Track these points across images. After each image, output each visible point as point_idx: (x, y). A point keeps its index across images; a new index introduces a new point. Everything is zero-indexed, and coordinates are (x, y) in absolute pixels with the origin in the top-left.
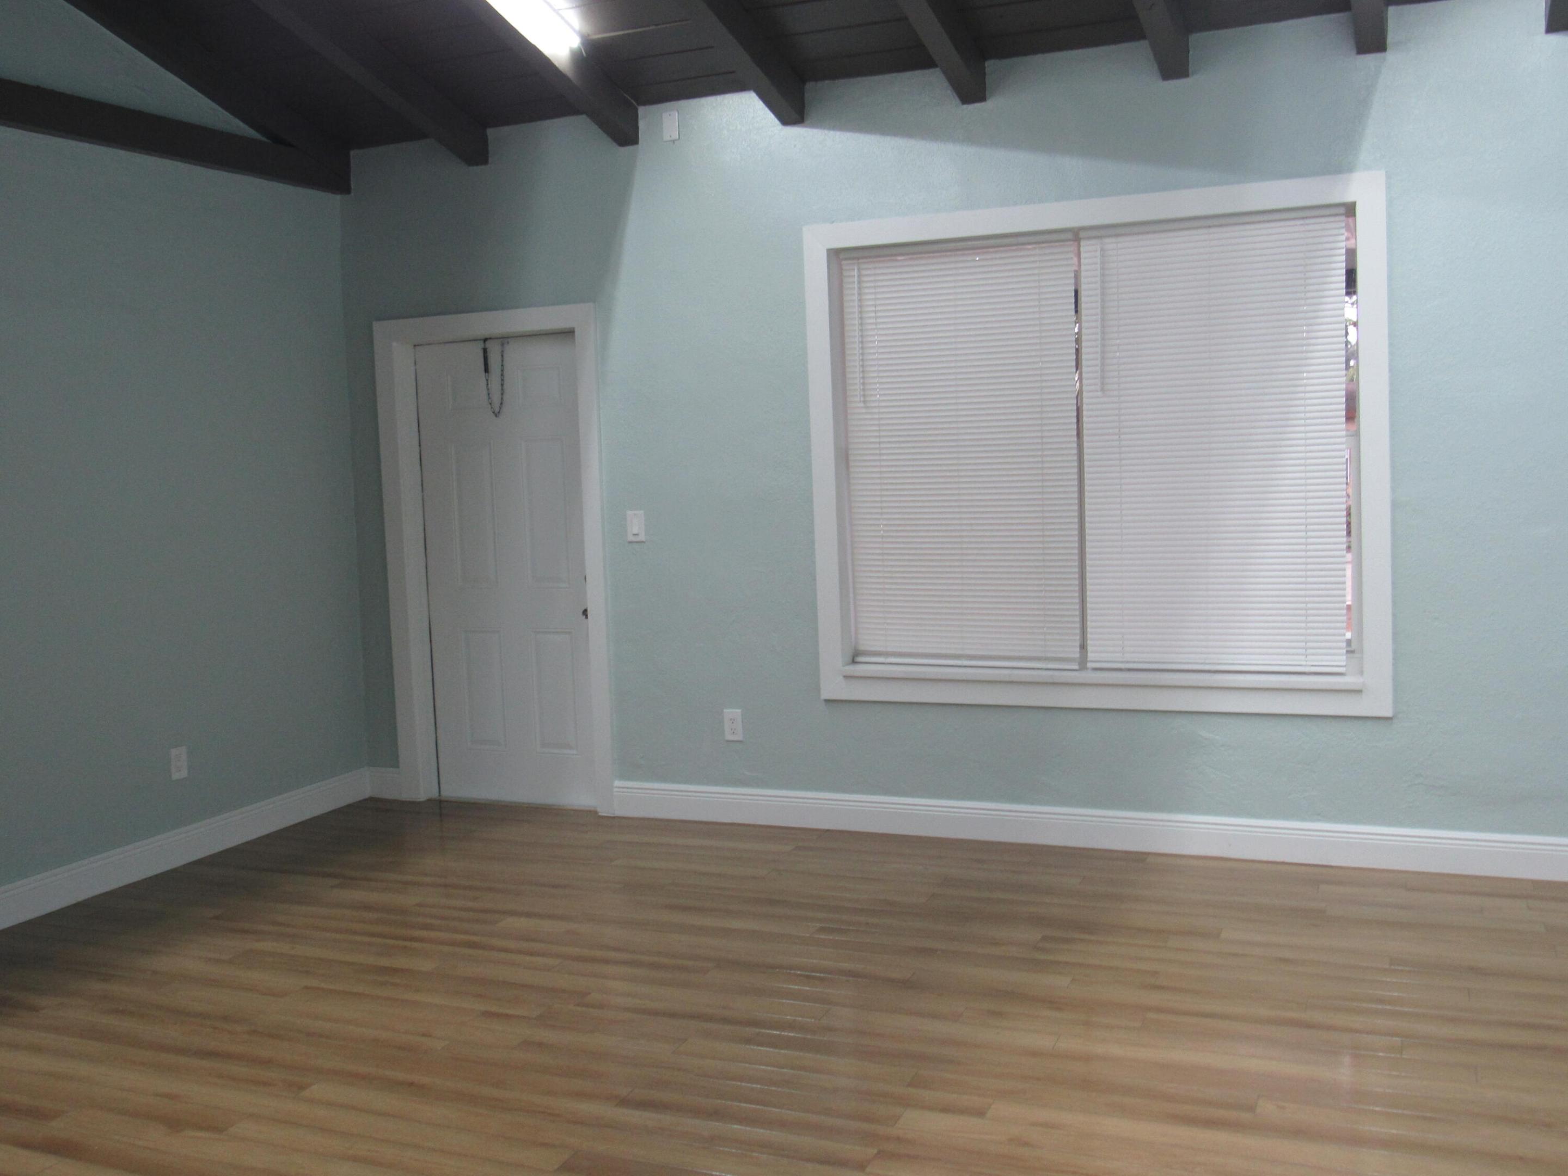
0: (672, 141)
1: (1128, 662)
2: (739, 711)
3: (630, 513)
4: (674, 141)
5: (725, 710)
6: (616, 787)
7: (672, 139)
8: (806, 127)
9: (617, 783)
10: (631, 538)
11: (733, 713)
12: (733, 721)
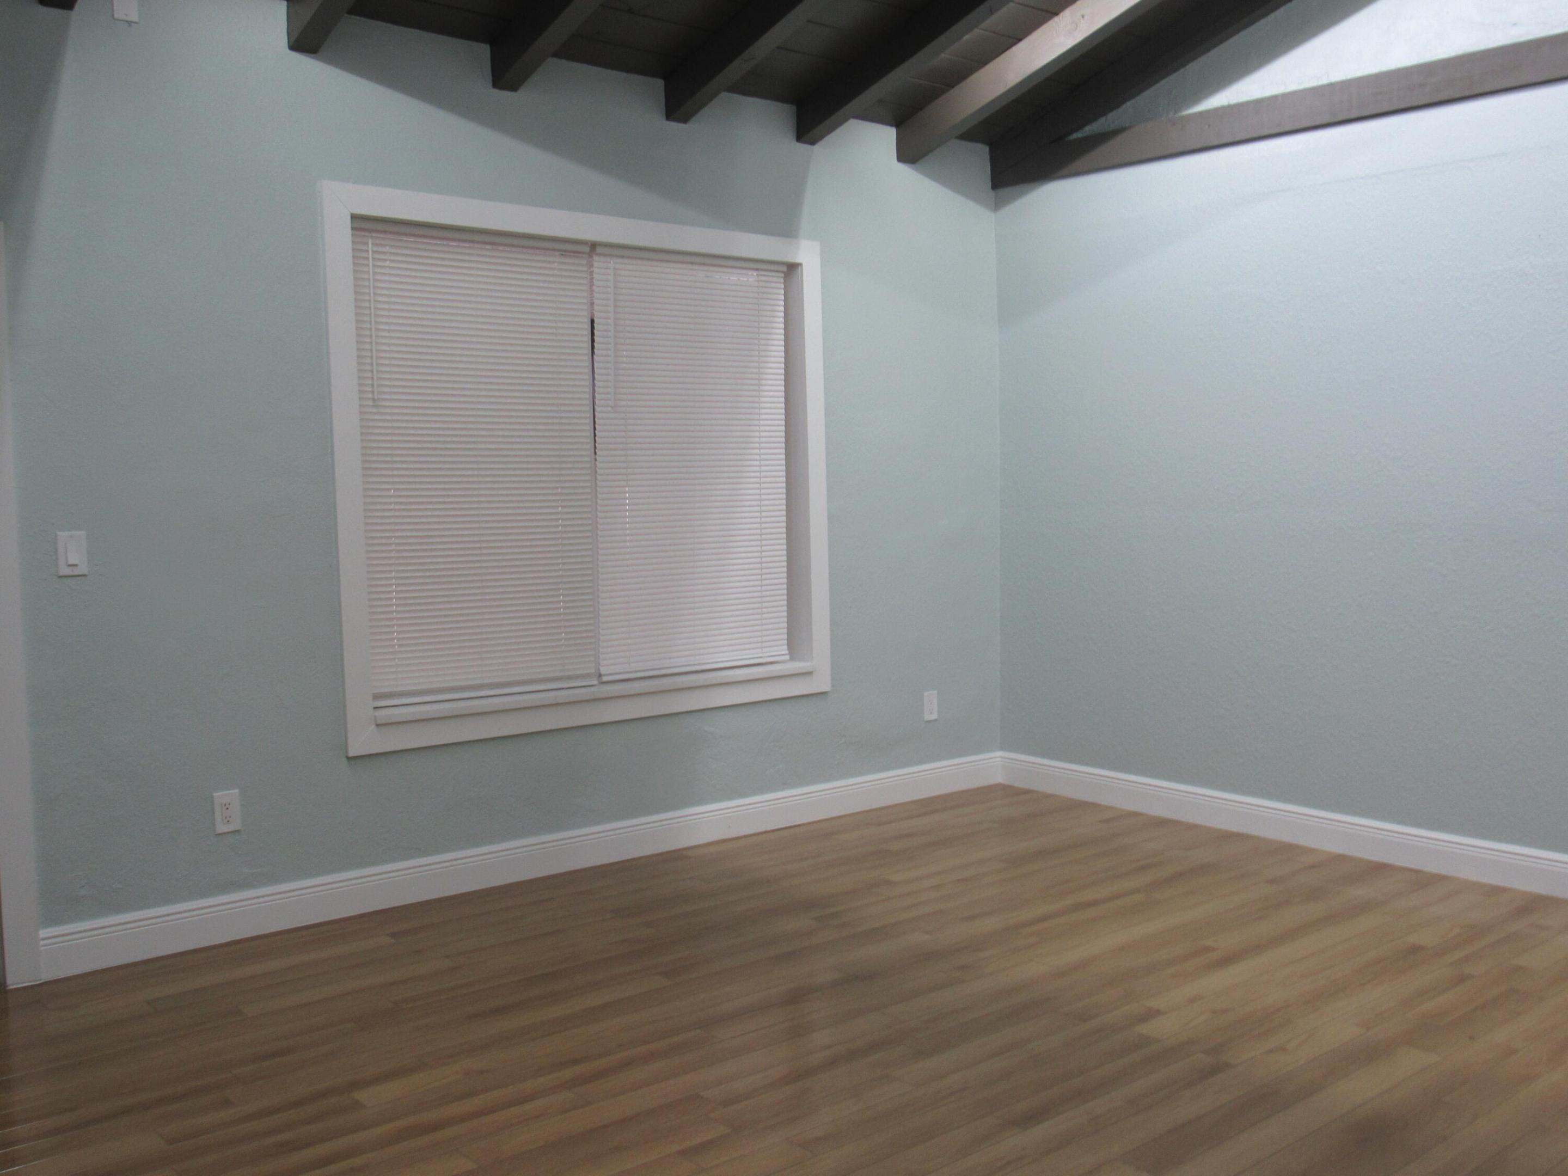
0: (127, 22)
1: (636, 672)
2: (237, 791)
3: (62, 535)
4: (130, 23)
5: (216, 794)
6: (44, 939)
7: (129, 19)
8: (317, 59)
9: (43, 933)
10: (65, 571)
11: (227, 796)
12: (227, 807)
